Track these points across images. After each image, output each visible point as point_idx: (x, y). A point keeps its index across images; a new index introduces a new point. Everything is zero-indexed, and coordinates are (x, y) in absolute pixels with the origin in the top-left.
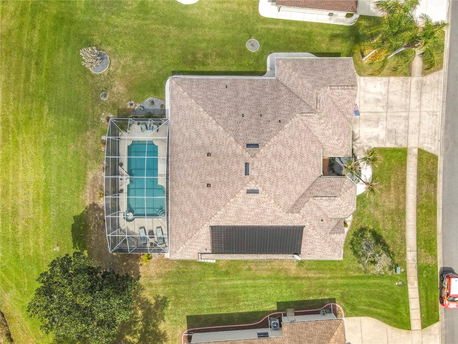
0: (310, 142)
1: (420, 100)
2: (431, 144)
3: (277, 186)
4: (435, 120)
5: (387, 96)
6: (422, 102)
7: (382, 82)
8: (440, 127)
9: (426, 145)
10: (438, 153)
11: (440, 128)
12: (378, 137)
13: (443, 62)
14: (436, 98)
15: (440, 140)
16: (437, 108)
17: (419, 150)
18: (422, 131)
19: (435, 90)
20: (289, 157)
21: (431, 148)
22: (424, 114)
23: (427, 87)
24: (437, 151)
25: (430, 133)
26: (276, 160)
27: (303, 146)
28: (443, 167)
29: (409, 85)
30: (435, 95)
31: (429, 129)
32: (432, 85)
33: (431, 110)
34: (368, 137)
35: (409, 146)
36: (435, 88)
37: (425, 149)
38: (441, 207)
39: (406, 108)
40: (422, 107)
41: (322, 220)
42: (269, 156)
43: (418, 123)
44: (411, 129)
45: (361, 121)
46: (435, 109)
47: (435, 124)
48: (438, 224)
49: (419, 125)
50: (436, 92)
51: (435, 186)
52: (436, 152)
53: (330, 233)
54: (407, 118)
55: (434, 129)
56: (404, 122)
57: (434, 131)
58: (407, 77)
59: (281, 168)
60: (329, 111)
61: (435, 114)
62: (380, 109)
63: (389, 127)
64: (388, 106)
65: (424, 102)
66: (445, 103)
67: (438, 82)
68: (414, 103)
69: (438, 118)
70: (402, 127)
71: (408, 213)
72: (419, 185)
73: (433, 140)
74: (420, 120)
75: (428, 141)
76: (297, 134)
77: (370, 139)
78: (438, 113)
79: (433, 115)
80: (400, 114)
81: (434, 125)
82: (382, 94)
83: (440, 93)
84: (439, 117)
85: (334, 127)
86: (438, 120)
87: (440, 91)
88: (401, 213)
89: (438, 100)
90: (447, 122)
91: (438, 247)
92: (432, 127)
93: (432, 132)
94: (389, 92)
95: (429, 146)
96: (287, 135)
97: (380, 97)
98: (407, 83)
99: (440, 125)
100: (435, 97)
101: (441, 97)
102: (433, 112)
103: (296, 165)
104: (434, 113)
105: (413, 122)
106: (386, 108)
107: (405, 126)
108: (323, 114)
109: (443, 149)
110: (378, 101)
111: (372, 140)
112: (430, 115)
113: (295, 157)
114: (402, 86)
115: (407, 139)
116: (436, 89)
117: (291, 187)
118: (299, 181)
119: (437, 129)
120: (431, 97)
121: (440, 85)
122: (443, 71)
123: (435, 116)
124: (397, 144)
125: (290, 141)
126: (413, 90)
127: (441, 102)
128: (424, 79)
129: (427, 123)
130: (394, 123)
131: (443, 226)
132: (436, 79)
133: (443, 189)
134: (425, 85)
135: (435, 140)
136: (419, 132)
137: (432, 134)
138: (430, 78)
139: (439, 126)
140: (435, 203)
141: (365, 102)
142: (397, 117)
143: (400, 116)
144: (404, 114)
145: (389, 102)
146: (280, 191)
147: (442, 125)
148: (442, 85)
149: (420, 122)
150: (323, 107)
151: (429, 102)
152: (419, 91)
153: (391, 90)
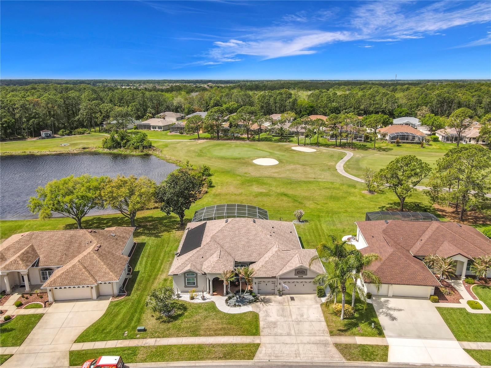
0: (259, 252)
1: (309, 343)
2: (266, 353)
3: (229, 231)
4: (291, 356)
5: (307, 320)
7: (319, 317)
8: (284, 361)
9: (264, 349)
10: (256, 359)
11: (283, 361)
12: (269, 316)
13: (354, 360)
14: (314, 355)
15: (270, 361)
16: (303, 357)
17: (258, 345)
18: (278, 346)
19: (323, 354)
20: (248, 238)
21: (261, 353)
22: (296, 346)
23: (324, 348)
24: (258, 359)
25: (276, 352)
26: (246, 230)
27: (256, 247)
28: (241, 365)
29: (322, 334)
30: (317, 355)
31: (281, 351)
32: (327, 352)
33: (301, 352)
34: (268, 310)
35: (261, 337)
36: (325, 354)
37: (260, 349)
38: (197, 365)
39: (299, 334)
40: (303, 345)
41: (203, 258)
42: (249, 226)
43: (285, 342)
44: (279, 338)
45: (282, 306)
46: (302, 356)
47: (286, 356)
48: (178, 363)
49: (283, 343)
50: (320, 356)
51: (220, 358)
52: (257, 357)
53: (192, 264)
54: (289, 334)
55: (281, 355)
56: (284, 332)
57: (279, 355)
58: (329, 333)
59: (241, 233)
60: (282, 258)
61: (298, 356)
62: (294, 317)
63: (278, 323)
64: (298, 322)
65: (308, 346)
66: (310, 364)
67: (332, 357)
68: (306, 339)
69: (294, 358)
70: (280, 331)
71: (195, 338)
72: (223, 345)
73: (270, 355)
74: (289, 344)
75: (268, 350)
76: (264, 243)
77: (267, 312)
78: (298, 358)
79: (296, 354)
80: (292, 329)
81: (286, 355)
82: (308, 317)
83: (321, 359)
85: (271, 262)
86: (292, 359)
87: (323, 359)
88: (195, 333)
89: (313, 357)
90: (291, 367)
91: (153, 363)
92: (284, 353)
93: (278, 354)
94: (312, 322)
95: (264, 352)
96: (262, 237)
97: (305, 317)
98: (323, 333)
99: (287, 361)
100: (315, 354)
101: (316, 360)
102: (299, 354)
103: (243, 243)
104: (297, 354)
105: (287, 339)
106: (296, 320)
107: (281, 334)
108: (279, 253)
109: (260, 364)
110: (302, 315)
111: (265, 313)
112: (296, 351)
113: (248, 242)
114: (319, 330)
115: (269, 335)
116: (324, 355)
117: (228, 240)
118: (232, 245)
119: (282, 358)
120: (314, 352)
121: (329, 359)
122: (345, 362)
123: (295, 356)
124: (263, 329)
125: (259, 239)
126: (318, 338)
127: (311, 361)
128: (332, 345)
129: (286, 349)
130: (283, 326)
131: (175, 366)
132: (334, 355)
133: (217, 366)
134: (326, 346)
135: (270, 356)
136: (276, 344)
137: (276, 354)
138: (334, 350)
139: (285, 359)
140: (202, 359)
141: (299, 308)
142: (289, 328)
143: (290, 330)
144: (293, 332)
145: (302, 322)
146: (226, 233)
147: (287, 363)
148: (330, 361)
149: (287, 344)
150: (284, 253)
151: (309, 350)
152: (318, 342)
153: (314, 323)
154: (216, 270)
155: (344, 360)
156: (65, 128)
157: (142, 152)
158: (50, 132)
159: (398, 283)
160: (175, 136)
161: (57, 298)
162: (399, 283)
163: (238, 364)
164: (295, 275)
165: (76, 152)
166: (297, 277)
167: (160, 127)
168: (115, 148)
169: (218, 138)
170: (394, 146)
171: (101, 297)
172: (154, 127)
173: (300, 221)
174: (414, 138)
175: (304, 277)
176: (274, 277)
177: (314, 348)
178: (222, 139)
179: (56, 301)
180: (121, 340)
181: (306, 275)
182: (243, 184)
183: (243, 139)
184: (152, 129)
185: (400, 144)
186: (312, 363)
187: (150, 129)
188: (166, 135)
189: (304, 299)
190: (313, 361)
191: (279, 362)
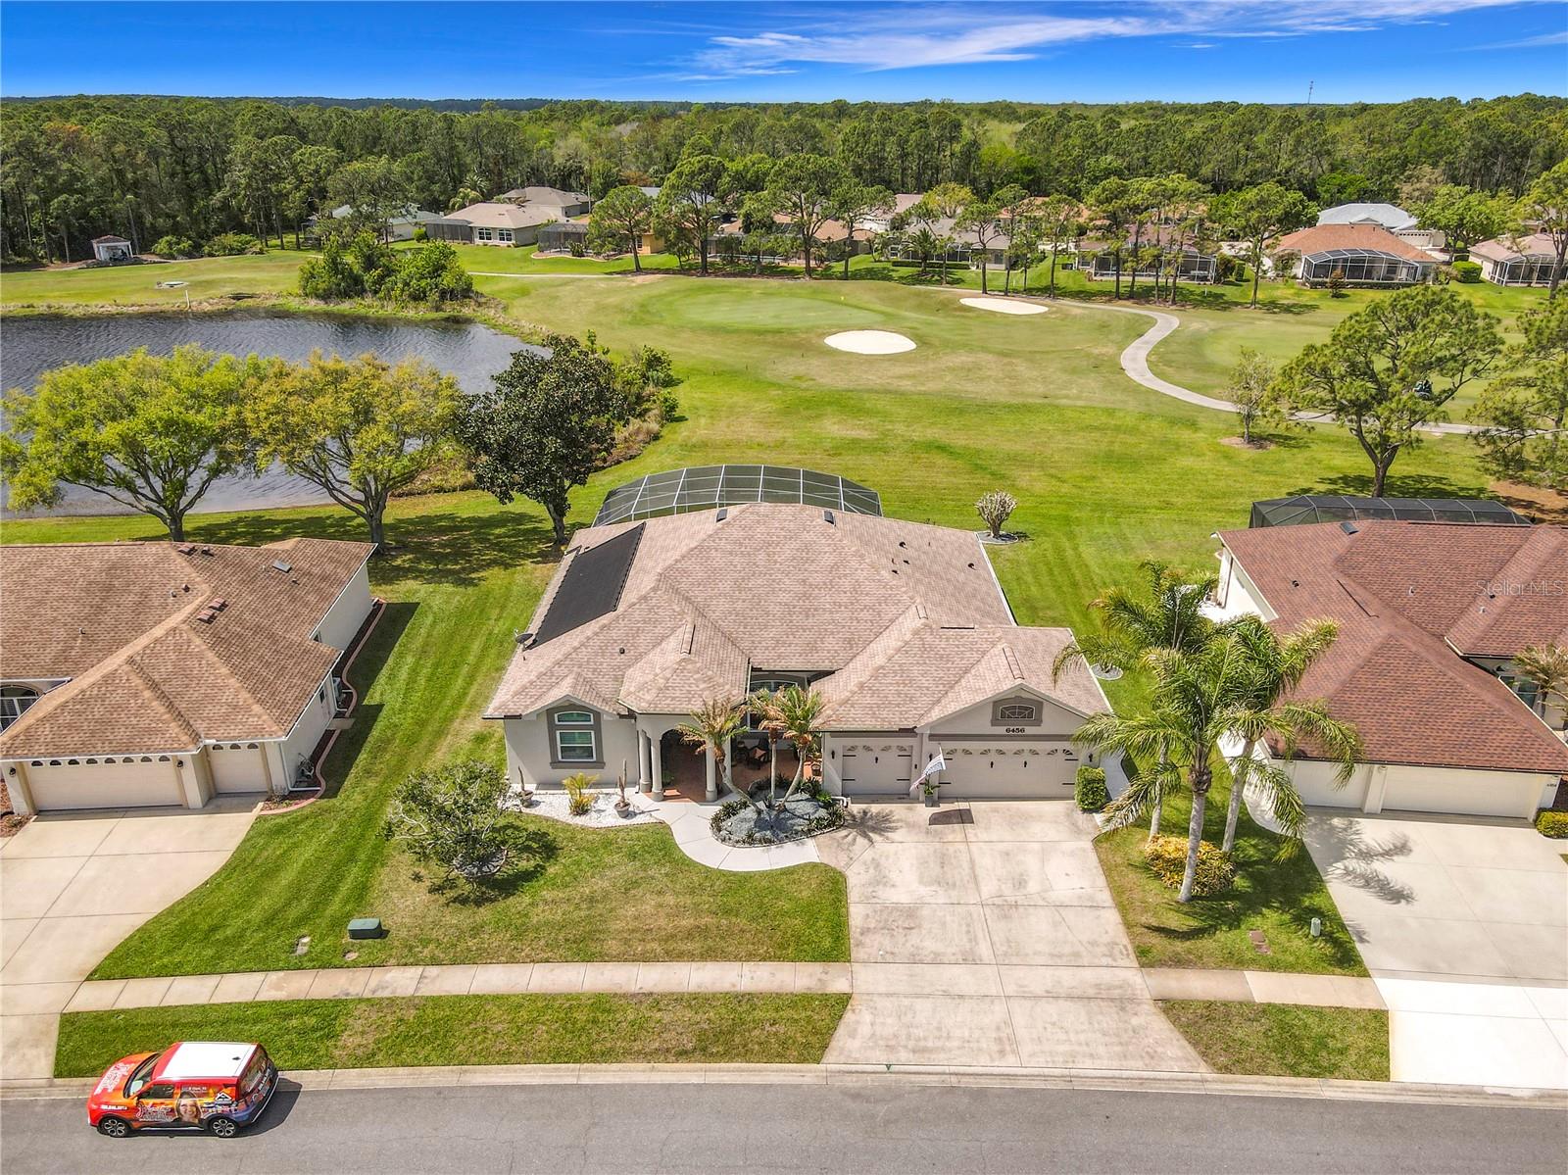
0: (847, 635)
1: (1052, 996)
2: (873, 1035)
3: (731, 553)
4: (980, 1050)
5: (1041, 903)
6: (1048, 1002)
7: (1090, 891)
8: (953, 1069)
9: (867, 1018)
10: (832, 1061)
11: (946, 1069)
12: (885, 885)
13: (1246, 1072)
14: (1077, 1048)
15: (893, 1068)
16: (1032, 1055)
17: (843, 1001)
18: (923, 1006)
19: (1112, 1044)
20: (804, 581)
21: (852, 1035)
22: (999, 1009)
23: (1116, 1017)
24: (843, 1060)
25: (919, 1032)
26: (797, 550)
27: (837, 616)
28: (771, 1085)
29: (1105, 961)
30: (1087, 1044)
31: (939, 1029)
32: (1131, 1033)
33: (1022, 1033)
34: (883, 861)
35: (856, 967)
36: (1121, 1044)
37: (849, 1017)
38: (586, 1080)
39: (1010, 956)
40: (1028, 1004)
41: (622, 652)
42: (806, 537)
43: (956, 991)
44: (930, 971)
45: (938, 845)
46: (1026, 1049)
47: (959, 1048)
48: (507, 1070)
49: (946, 994)
50: (1102, 1050)
51: (683, 1054)
52: (835, 1053)
53: (579, 674)
54: (970, 959)
55: (939, 1044)
56: (950, 950)
57: (930, 1044)
58: (1133, 956)
59: (776, 562)
60: (942, 657)
61: (1008, 1048)
62: (988, 889)
63: (925, 912)
64: (1006, 909)
65: (1051, 1010)
66: (1062, 1085)
67: (1152, 1058)
68: (1039, 980)
69: (992, 1060)
70: (930, 945)
71: (582, 971)
72: (697, 1001)
73: (893, 1043)
74: (971, 997)
75: (883, 1024)
76: (867, 600)
77: (877, 866)
78: (1011, 1060)
79: (999, 1040)
80: (980, 935)
81: (956, 1044)
82: (1046, 891)
83: (1106, 1063)
84: (996, 1064)
85: (895, 672)
86: (984, 1060)
87: (1115, 1064)
88: (584, 947)
89: (1073, 1055)
90: (980, 1094)
91: (400, 1070)
92: (948, 1037)
93: (925, 1039)
94: (1061, 910)
95: (865, 1030)
96: (861, 575)
97: (1033, 887)
98: (1112, 956)
99: (962, 1070)
100: (1080, 1044)
101: (1086, 1067)
102: (1013, 1040)
103: (784, 597)
104: (1006, 1043)
105: (962, 978)
106: (998, 901)
107: (937, 954)
108: (929, 638)
109: (850, 1082)
110: (1020, 883)
111: (872, 871)
112: (998, 1028)
113: (806, 596)
114: (1094, 943)
115: (887, 959)
116: (1118, 1049)
117: (725, 586)
118: (739, 605)
119: (942, 1056)
120: (1077, 1033)
121: (1140, 1064)
122: (1210, 1076)
123: (995, 1048)
124: (862, 934)
125: (846, 584)
126: (1088, 975)
127: (1066, 1072)
128: (1148, 1007)
129: (959, 1019)
130: (944, 924)
131: (494, 1087)
132: (1160, 1050)
133: (669, 1087)
134: (1123, 1009)
135: (890, 1048)
136: (918, 996)
137: (918, 1040)
138: (1160, 1028)
139: (955, 1062)
140: (607, 1056)
141: (1007, 854)
142: (968, 932)
143: (973, 940)
144: (984, 950)
145: (1021, 909)
146: (718, 559)
147: (965, 1079)
148: (1145, 1074)
149: (961, 997)
150: (948, 639)
151: (1054, 1024)
152: (1091, 992)
153: (1070, 915)
154: (673, 699)
155: (1204, 1071)
156: (176, 230)
157: (438, 309)
158: (123, 245)
159: (1413, 759)
160: (556, 262)
161: (47, 800)
162: (1417, 760)
163: (757, 1080)
164: (994, 722)
165: (209, 308)
166: (1001, 730)
167: (504, 235)
168: (345, 295)
169: (705, 270)
170: (1324, 296)
171: (220, 801)
172: (486, 234)
173: (997, 536)
174: (1393, 268)
175: (1029, 730)
176: (909, 732)
177: (1074, 1016)
178: (718, 272)
179: (41, 813)
180: (281, 974)
181: (1038, 722)
182: (788, 410)
183: (792, 274)
184: (478, 241)
185: (1344, 291)
186: (1070, 1079)
187: (471, 241)
188: (526, 259)
189: (1028, 818)
190: (1073, 1072)
191: (929, 1074)
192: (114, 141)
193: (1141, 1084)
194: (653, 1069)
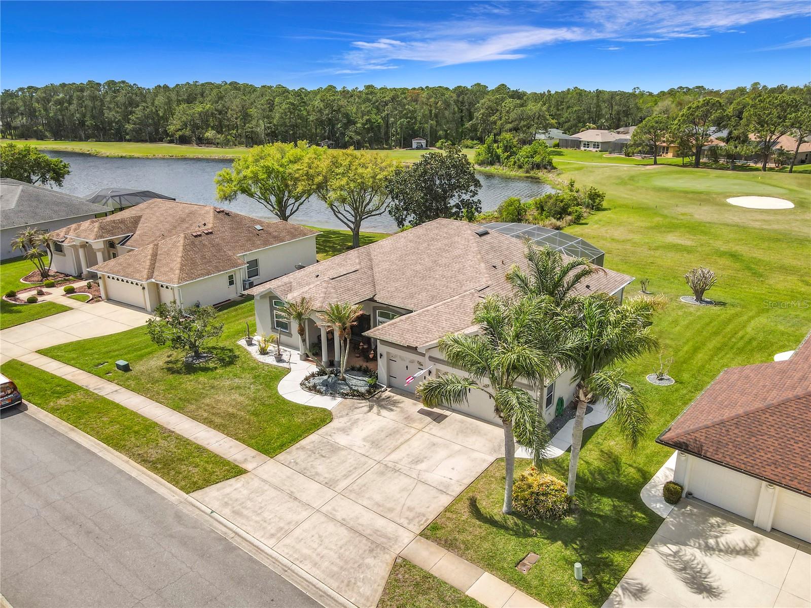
0: (435, 294)
1: (343, 523)
2: (228, 495)
4: (264, 529)
5: (414, 476)
6: (335, 525)
7: (453, 482)
9: (238, 486)
10: (194, 497)
11: (235, 529)
12: (345, 432)
14: (314, 555)
15: (214, 515)
16: (286, 546)
17: (240, 473)
18: (270, 494)
19: (336, 565)
20: (435, 261)
21: (219, 490)
22: (305, 514)
23: (361, 552)
24: (199, 498)
25: (249, 505)
26: (445, 245)
28: (155, 493)
29: (402, 521)
30: (322, 557)
32: (356, 565)
33: (297, 533)
34: (360, 422)
35: (270, 462)
36: (341, 568)
37: (231, 481)
38: (100, 454)
39: (354, 493)
40: (323, 520)
41: (317, 277)
42: (456, 239)
43: (297, 495)
44: (300, 480)
45: (401, 426)
46: (288, 541)
47: (255, 523)
49: (290, 494)
50: (325, 565)
51: (144, 461)
52: (201, 494)
54: (329, 484)
55: (250, 515)
56: (327, 475)
57: (245, 513)
58: (423, 527)
59: (429, 249)
61: (279, 535)
62: (395, 456)
63: (343, 453)
64: (389, 470)
65: (330, 529)
66: (278, 571)
67: (347, 586)
68: (350, 511)
69: (262, 537)
70: (320, 469)
71: (166, 412)
72: (184, 443)
73: (230, 503)
74: (299, 502)
75: (240, 492)
77: (354, 423)
78: (272, 542)
79: (280, 529)
80: (352, 477)
81: (257, 519)
82: (425, 471)
83: (317, 573)
84: (262, 540)
86: (258, 534)
87: (322, 577)
90: (230, 548)
92: (259, 514)
93: (247, 509)
94: (420, 484)
95: (228, 491)
97: (421, 467)
98: (410, 521)
99: (241, 533)
100: (318, 554)
101: (305, 570)
102: (287, 533)
103: (418, 268)
104: (282, 532)
105: (311, 491)
106: (390, 465)
107: (317, 474)
109: (186, 510)
110: (417, 462)
111: (348, 424)
112: (289, 524)
113: (430, 269)
114: (410, 509)
115: (290, 465)
116: (335, 569)
118: (393, 267)
119: (244, 521)
120: (326, 548)
121: (335, 585)
123: (273, 531)
124: (297, 449)
125: (457, 267)
126: (380, 523)
127: (289, 566)
128: (389, 558)
129: (278, 509)
130: (343, 462)
132: (359, 584)
133: (121, 472)
134: (371, 551)
135: (225, 505)
136: (276, 488)
137: (244, 508)
139: (244, 528)
140: (120, 448)
141: (434, 445)
142: (350, 471)
143: (346, 476)
144: (343, 484)
145: (396, 474)
147: (237, 538)
148: (330, 592)
149: (295, 499)
151: (320, 537)
152: (367, 533)
158: (423, 142)
159: (795, 484)
162: (799, 486)
163: (153, 487)
167: (596, 145)
172: (587, 144)
173: (699, 298)
176: (413, 349)
177: (338, 539)
178: (705, 166)
180: (82, 371)
184: (582, 148)
186: (286, 569)
187: (579, 148)
188: (601, 157)
190: (294, 567)
191: (225, 526)
192: (430, 97)
193: (321, 596)
194: (127, 462)
